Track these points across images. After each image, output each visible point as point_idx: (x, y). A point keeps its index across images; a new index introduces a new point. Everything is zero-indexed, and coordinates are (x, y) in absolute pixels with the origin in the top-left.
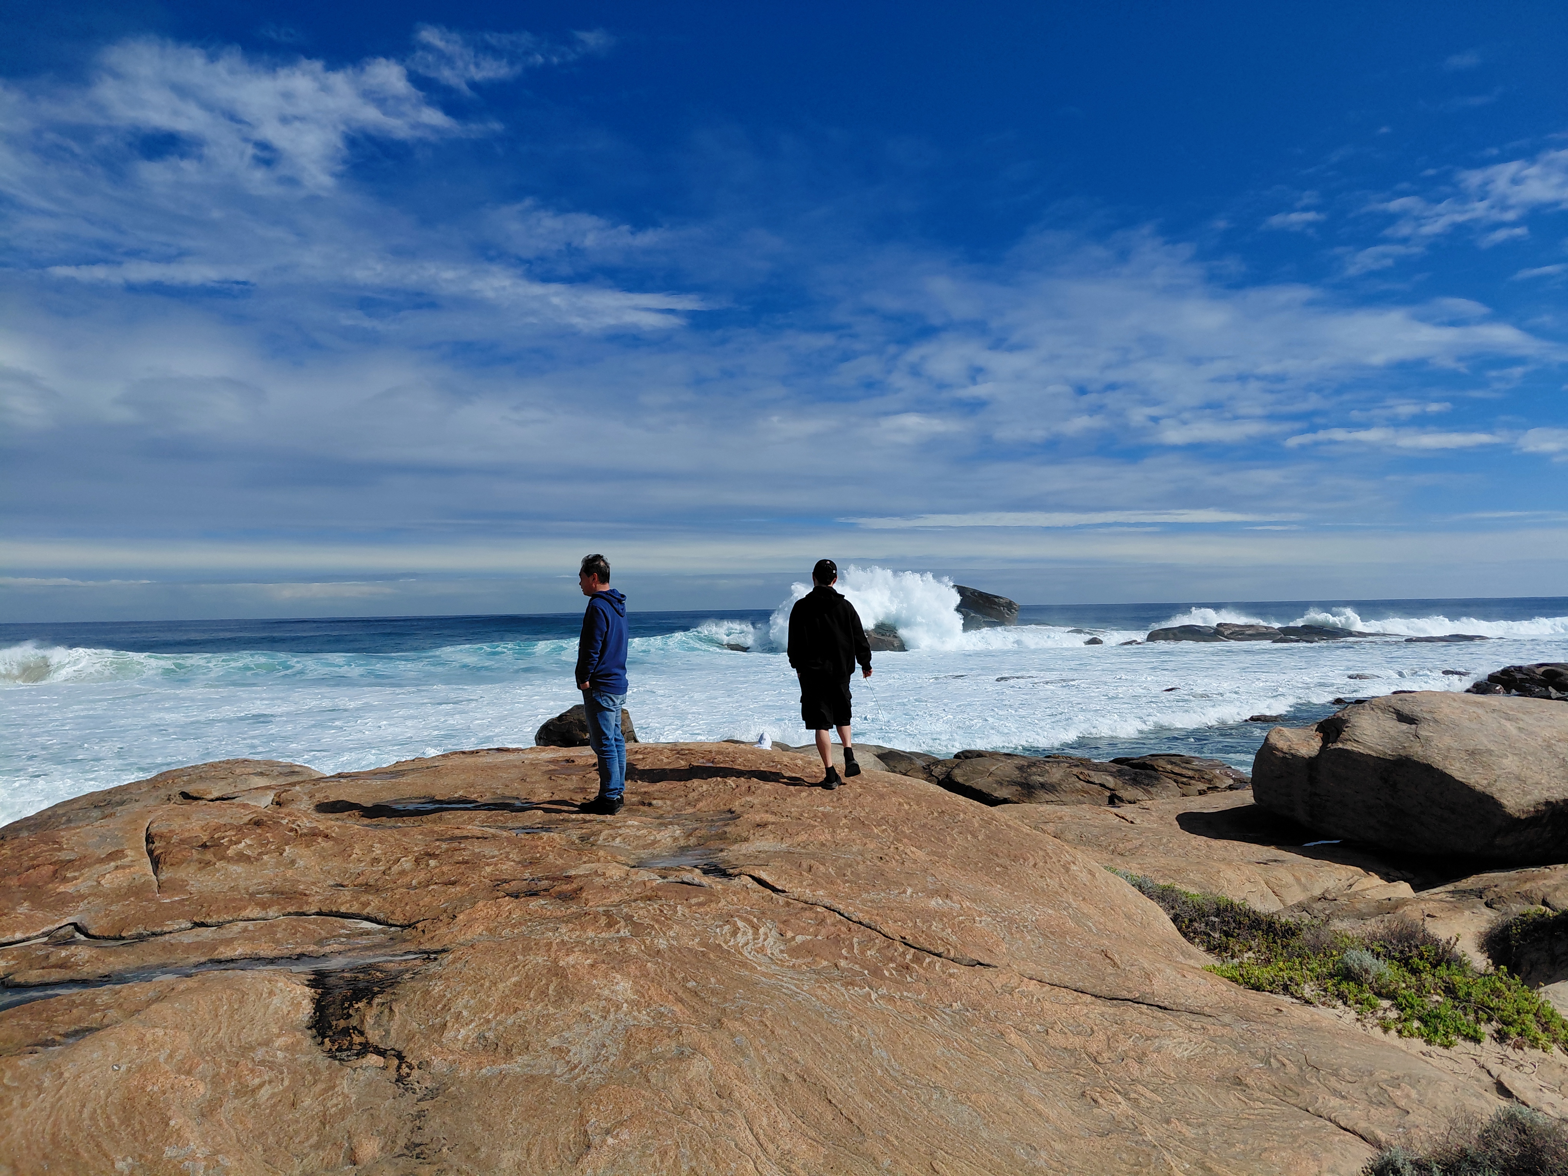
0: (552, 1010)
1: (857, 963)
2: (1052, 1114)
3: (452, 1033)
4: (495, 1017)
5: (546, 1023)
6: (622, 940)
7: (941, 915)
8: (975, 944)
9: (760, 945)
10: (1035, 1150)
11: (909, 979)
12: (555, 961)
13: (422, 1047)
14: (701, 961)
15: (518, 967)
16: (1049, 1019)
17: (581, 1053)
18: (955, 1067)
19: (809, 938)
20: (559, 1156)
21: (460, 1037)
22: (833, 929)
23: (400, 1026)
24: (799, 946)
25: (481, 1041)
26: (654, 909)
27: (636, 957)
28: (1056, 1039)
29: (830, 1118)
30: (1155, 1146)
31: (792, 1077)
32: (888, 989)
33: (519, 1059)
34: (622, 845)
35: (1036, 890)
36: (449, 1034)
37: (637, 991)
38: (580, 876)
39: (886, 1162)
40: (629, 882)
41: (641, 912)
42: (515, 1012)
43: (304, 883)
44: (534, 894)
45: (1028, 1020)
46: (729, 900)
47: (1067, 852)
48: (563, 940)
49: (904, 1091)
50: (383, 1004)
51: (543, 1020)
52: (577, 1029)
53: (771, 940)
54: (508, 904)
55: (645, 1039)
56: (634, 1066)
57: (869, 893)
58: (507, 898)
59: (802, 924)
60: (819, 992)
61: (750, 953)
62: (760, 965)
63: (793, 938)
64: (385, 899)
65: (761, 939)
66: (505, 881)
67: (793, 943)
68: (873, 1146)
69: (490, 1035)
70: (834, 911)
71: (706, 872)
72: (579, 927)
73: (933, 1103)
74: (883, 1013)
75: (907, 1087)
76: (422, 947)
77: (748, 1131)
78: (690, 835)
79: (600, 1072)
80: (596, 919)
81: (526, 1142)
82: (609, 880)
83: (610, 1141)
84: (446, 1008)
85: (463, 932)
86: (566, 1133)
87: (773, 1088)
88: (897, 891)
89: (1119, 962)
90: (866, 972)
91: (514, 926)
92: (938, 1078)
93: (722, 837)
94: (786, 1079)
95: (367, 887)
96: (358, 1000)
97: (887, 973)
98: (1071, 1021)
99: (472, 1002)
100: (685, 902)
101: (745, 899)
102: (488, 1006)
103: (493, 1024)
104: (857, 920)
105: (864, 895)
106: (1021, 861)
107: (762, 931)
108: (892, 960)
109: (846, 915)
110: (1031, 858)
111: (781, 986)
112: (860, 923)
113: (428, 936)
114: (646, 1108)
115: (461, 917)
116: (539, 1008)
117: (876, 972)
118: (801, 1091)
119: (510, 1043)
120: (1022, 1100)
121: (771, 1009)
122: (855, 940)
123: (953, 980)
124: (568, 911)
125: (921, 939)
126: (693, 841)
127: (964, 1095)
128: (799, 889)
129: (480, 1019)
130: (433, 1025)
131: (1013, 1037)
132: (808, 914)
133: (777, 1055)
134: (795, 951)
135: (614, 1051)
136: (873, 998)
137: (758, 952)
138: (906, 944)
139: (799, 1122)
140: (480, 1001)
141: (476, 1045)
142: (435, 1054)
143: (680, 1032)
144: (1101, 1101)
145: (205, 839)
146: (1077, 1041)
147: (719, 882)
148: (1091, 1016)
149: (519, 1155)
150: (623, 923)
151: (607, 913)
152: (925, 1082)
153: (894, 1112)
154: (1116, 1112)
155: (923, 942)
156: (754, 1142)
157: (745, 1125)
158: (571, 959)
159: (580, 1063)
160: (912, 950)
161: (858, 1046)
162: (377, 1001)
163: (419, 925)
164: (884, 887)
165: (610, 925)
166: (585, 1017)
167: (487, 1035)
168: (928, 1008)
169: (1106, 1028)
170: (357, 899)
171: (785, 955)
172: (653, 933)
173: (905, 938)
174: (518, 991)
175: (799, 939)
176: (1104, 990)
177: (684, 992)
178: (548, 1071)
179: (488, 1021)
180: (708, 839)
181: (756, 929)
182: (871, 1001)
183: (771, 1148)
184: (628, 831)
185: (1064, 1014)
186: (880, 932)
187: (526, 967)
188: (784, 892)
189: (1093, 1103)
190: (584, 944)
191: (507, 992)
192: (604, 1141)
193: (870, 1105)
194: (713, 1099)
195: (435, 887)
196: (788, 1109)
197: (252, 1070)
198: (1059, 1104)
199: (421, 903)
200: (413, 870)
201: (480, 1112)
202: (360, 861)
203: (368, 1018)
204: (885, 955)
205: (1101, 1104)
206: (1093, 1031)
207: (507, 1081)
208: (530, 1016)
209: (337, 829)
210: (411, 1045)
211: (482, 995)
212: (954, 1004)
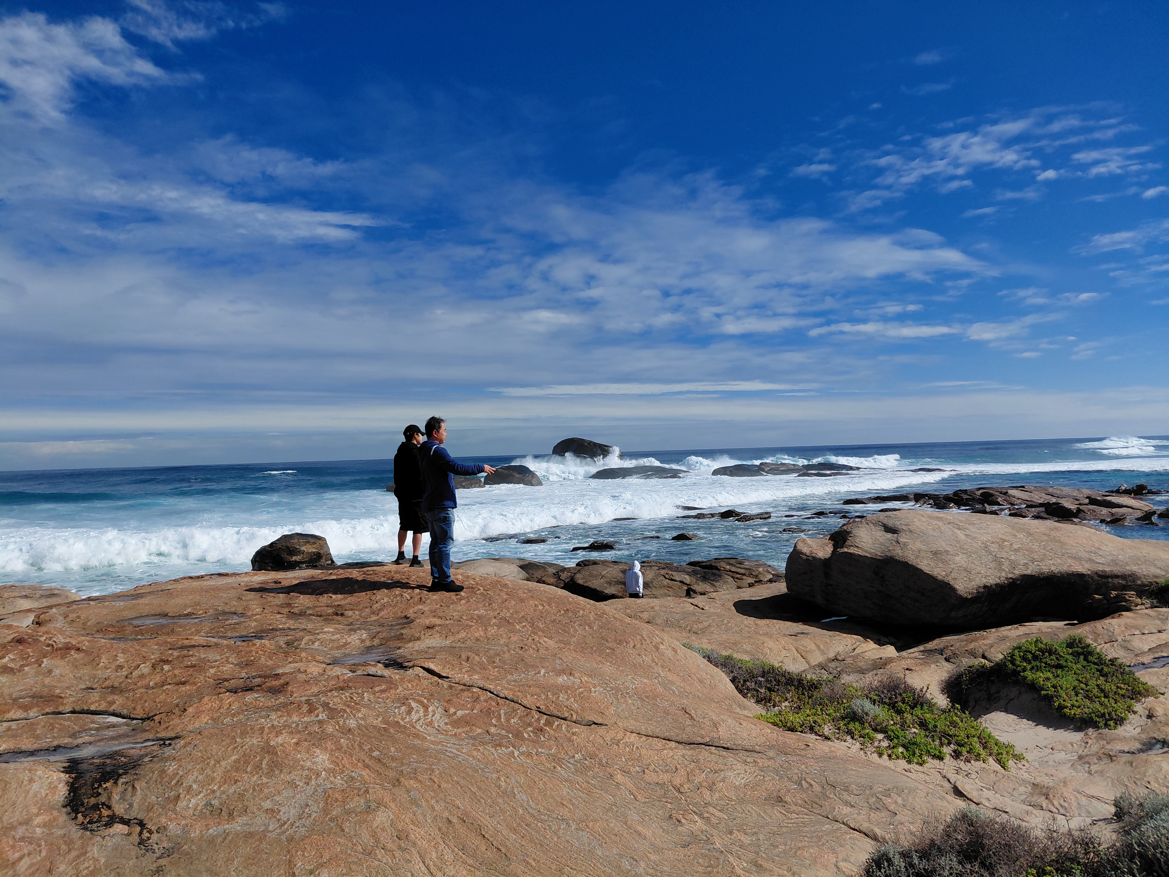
0: (265, 780)
1: (503, 729)
2: (648, 833)
3: (185, 803)
4: (220, 787)
5: (261, 791)
6: (320, 722)
7: (565, 688)
8: (591, 709)
9: (429, 720)
10: (637, 861)
11: (542, 738)
12: (267, 742)
13: (159, 815)
14: (383, 735)
15: (237, 747)
16: (646, 762)
17: (289, 812)
18: (577, 803)
19: (466, 712)
21: (191, 805)
22: (485, 704)
23: (141, 800)
24: (460, 719)
25: (208, 808)
26: (346, 697)
27: (332, 735)
28: (650, 777)
29: (484, 848)
30: (722, 852)
31: (454, 820)
32: (527, 747)
33: (239, 820)
34: (320, 648)
35: (635, 665)
36: (182, 804)
37: (333, 762)
38: (287, 673)
40: (326, 677)
41: (335, 700)
42: (235, 783)
43: (60, 688)
44: (250, 689)
45: (630, 763)
46: (405, 686)
47: (657, 636)
48: (273, 725)
49: (539, 824)
50: (127, 782)
51: (258, 788)
52: (285, 794)
53: (438, 716)
54: (228, 698)
55: (340, 798)
56: (331, 820)
57: (513, 675)
58: (227, 694)
59: (462, 702)
60: (475, 753)
61: (421, 726)
62: (429, 735)
63: (455, 713)
64: (127, 698)
65: (430, 715)
66: (226, 680)
67: (455, 717)
68: (517, 867)
69: (216, 802)
70: (486, 690)
71: (386, 666)
72: (286, 714)
73: (561, 831)
74: (523, 766)
75: (542, 821)
76: (159, 735)
77: (421, 864)
78: (375, 637)
79: (304, 826)
80: (299, 707)
82: (310, 676)
84: (179, 783)
85: (192, 722)
87: (440, 829)
88: (534, 672)
89: (695, 716)
90: (510, 735)
91: (233, 715)
92: (565, 813)
93: (400, 637)
94: (450, 822)
95: (113, 689)
96: (106, 781)
97: (526, 735)
98: (661, 762)
99: (200, 777)
100: (370, 690)
101: (417, 685)
102: (213, 779)
103: (218, 794)
104: (503, 696)
105: (509, 677)
106: (625, 644)
107: (431, 709)
108: (529, 725)
109: (495, 693)
110: (632, 642)
111: (446, 751)
112: (506, 698)
113: (163, 726)
114: (341, 852)
115: (190, 710)
116: (255, 779)
117: (518, 735)
118: (461, 829)
119: (232, 808)
120: (626, 824)
121: (438, 769)
122: (502, 711)
123: (575, 737)
124: (277, 702)
125: (551, 708)
126: (376, 642)
127: (584, 824)
128: (459, 675)
129: (207, 790)
130: (169, 798)
131: (619, 777)
132: (466, 693)
133: (443, 804)
134: (456, 723)
135: (316, 809)
136: (516, 755)
137: (428, 726)
138: (540, 712)
139: (461, 853)
140: (207, 776)
141: (204, 811)
142: (171, 820)
143: (367, 791)
144: (683, 820)
146: (666, 777)
147: (397, 673)
148: (676, 757)
150: (321, 709)
151: (308, 702)
152: (555, 816)
153: (532, 841)
154: (694, 828)
155: (553, 710)
156: (425, 871)
157: (419, 859)
158: (280, 740)
159: (288, 820)
160: (545, 717)
161: (505, 793)
162: (121, 780)
163: (156, 718)
164: (524, 670)
165: (310, 711)
166: (292, 784)
167: (213, 802)
168: (557, 760)
169: (686, 766)
170: (105, 699)
171: (449, 726)
172: (345, 715)
173: (539, 708)
174: (237, 767)
175: (460, 713)
176: (684, 738)
177: (370, 760)
178: (263, 828)
179: (213, 792)
180: (388, 640)
181: (426, 708)
182: (514, 757)
183: (439, 875)
184: (325, 636)
185: (656, 758)
186: (520, 704)
187: (244, 748)
188: (448, 678)
189: (677, 823)
190: (290, 727)
191: (229, 768)
193: (514, 837)
194: (394, 841)
195: (169, 687)
196: (451, 844)
197: (13, 847)
198: (653, 825)
199: (157, 700)
200: (149, 674)
201: (208, 864)
202: (106, 668)
203: (114, 795)
204: (525, 722)
205: (684, 824)
206: (677, 769)
207: (230, 838)
208: (247, 786)
209: (87, 644)
210: (151, 814)
211: (208, 771)
212: (576, 755)
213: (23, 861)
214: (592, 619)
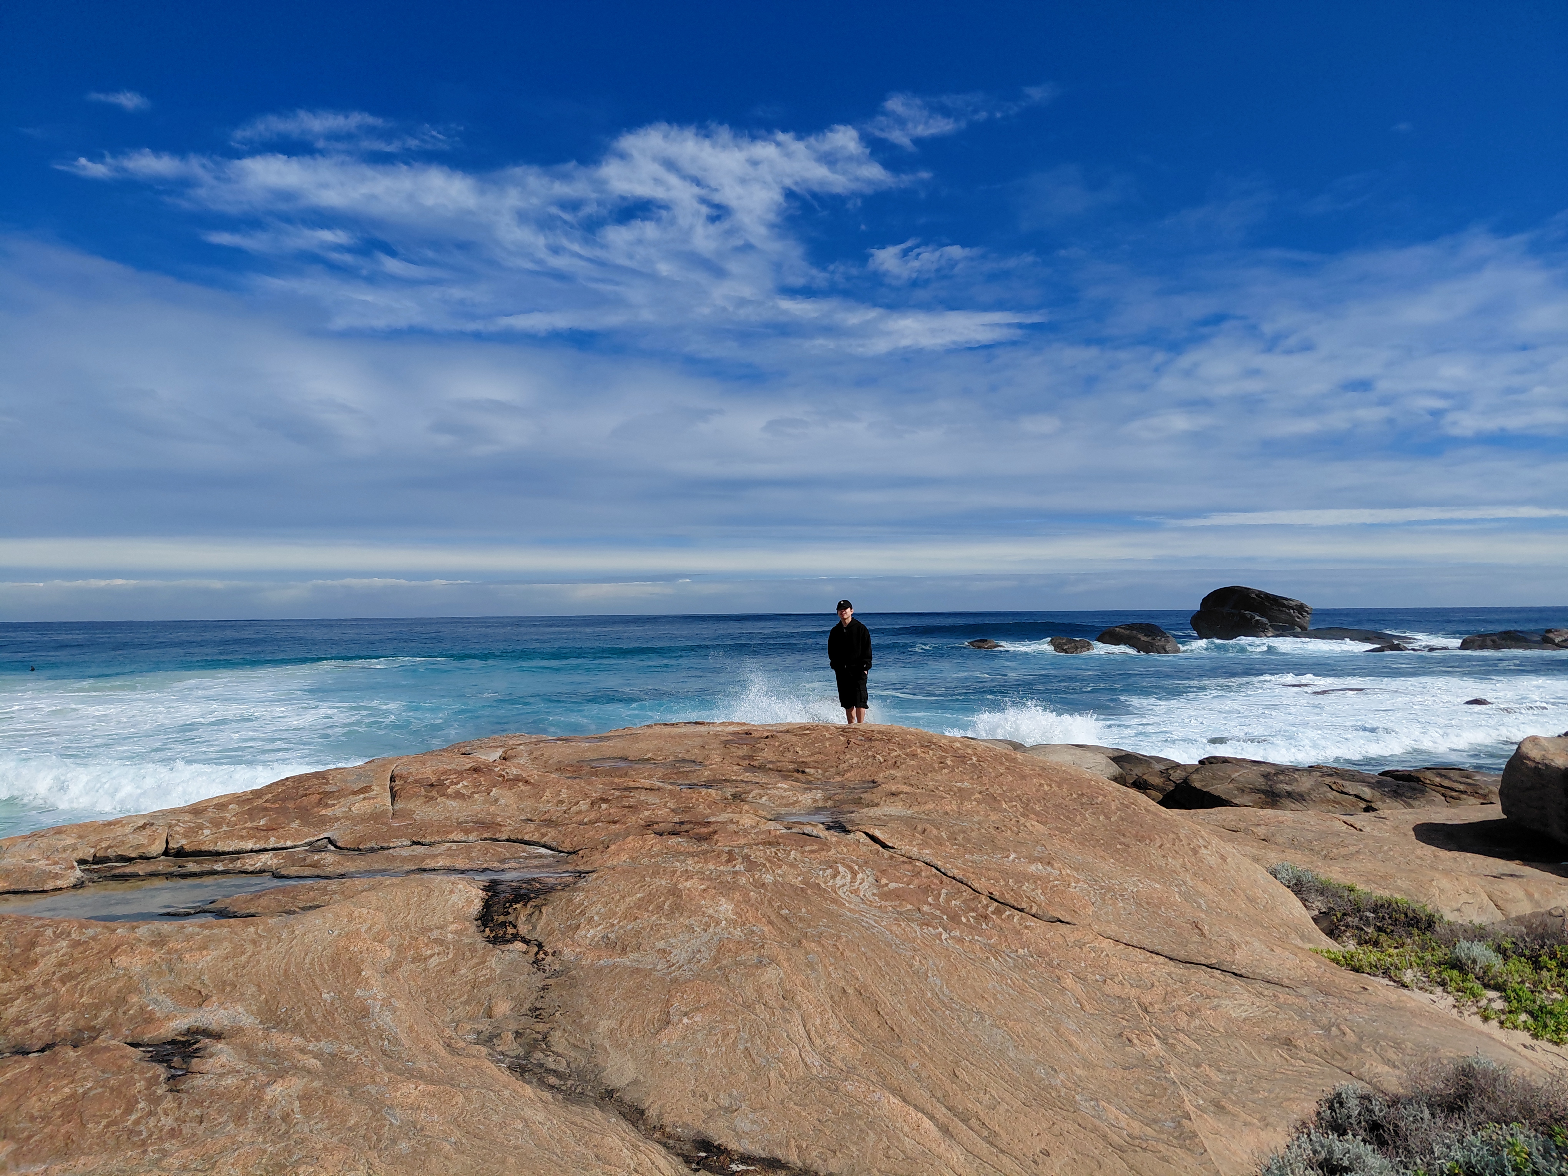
0: (664, 921)
1: (939, 909)
2: (1082, 1046)
3: (584, 932)
4: (619, 923)
5: (658, 931)
6: (735, 873)
7: (1036, 879)
8: (1063, 905)
9: (855, 887)
10: (1056, 1071)
11: (984, 926)
12: (676, 885)
13: (559, 939)
14: (798, 895)
15: (644, 886)
16: (1111, 972)
17: (679, 955)
18: (1001, 999)
19: (902, 885)
20: (644, 1028)
21: (588, 936)
22: (925, 880)
23: (544, 924)
24: (891, 892)
25: (605, 940)
27: (743, 887)
28: (1113, 988)
29: (876, 1026)
30: (1174, 1082)
31: (850, 991)
32: (961, 933)
33: (631, 955)
35: (1152, 867)
36: (581, 933)
37: (737, 913)
38: (719, 822)
39: (915, 1064)
41: (759, 853)
42: (635, 920)
43: (502, 816)
44: (676, 834)
45: (1090, 970)
47: (1202, 837)
48: (687, 870)
49: (947, 1012)
50: (536, 906)
51: (656, 928)
52: (681, 937)
53: (866, 885)
54: (652, 840)
55: (733, 949)
56: (719, 968)
57: (973, 855)
58: (653, 835)
59: (898, 874)
60: (894, 928)
61: (844, 893)
62: (849, 902)
63: (887, 885)
64: (560, 831)
65: (858, 883)
66: (657, 823)
67: (885, 888)
68: (908, 1051)
69: (612, 936)
70: (932, 866)
71: (829, 828)
72: (703, 861)
73: (972, 1024)
74: (947, 950)
75: (952, 1010)
76: (578, 868)
77: (801, 1027)
79: (691, 970)
80: (719, 856)
81: (620, 1015)
82: (741, 827)
83: (685, 1020)
84: (583, 913)
85: (611, 859)
86: (653, 1013)
87: (832, 997)
88: (1001, 856)
89: (1207, 933)
90: (945, 917)
91: (652, 856)
92: (983, 1006)
93: (857, 802)
94: (844, 991)
95: (550, 823)
96: (517, 902)
97: (964, 920)
98: (1134, 976)
99: (603, 910)
100: (800, 849)
101: (854, 850)
102: (615, 914)
103: (617, 928)
104: (952, 875)
105: (968, 857)
106: (1147, 841)
107: (860, 876)
108: (973, 910)
109: (943, 870)
110: (1158, 839)
111: (863, 920)
112: (955, 879)
113: (585, 860)
114: (720, 1000)
115: (613, 847)
116: (654, 918)
117: (954, 918)
118: (856, 1002)
119: (627, 943)
120: (1057, 1032)
121: (846, 937)
122: (944, 891)
123: (1026, 931)
124: (699, 849)
125: (1007, 896)
127: (1003, 1021)
128: (908, 847)
129: (607, 924)
130: (570, 925)
131: (1069, 982)
132: (907, 866)
133: (841, 972)
134: (885, 895)
135: (707, 956)
136: (943, 937)
137: (851, 893)
138: (991, 898)
139: (848, 1025)
140: (610, 910)
141: (600, 942)
142: (567, 946)
143: (763, 947)
144: (1135, 1041)
145: (434, 780)
146: (1134, 992)
147: (836, 836)
148: (1157, 973)
149: (613, 1024)
150: (740, 861)
151: (730, 852)
152: (969, 1007)
153: (933, 1027)
154: (1148, 1052)
155: (1009, 898)
156: (805, 1035)
157: (800, 1021)
158: (688, 884)
159: (678, 962)
160: (996, 904)
161: (916, 972)
162: (530, 904)
163: (580, 852)
164: (990, 852)
165: (729, 861)
166: (691, 929)
167: (609, 935)
168: (996, 952)
169: (1168, 985)
170: (539, 831)
171: (876, 897)
172: (764, 870)
173: (992, 894)
174: (640, 904)
175: (892, 885)
176: (1182, 955)
177: (776, 917)
178: (651, 966)
179: (613, 925)
180: (844, 802)
181: (855, 874)
182: (941, 940)
183: (818, 1042)
184: (776, 792)
185: (1129, 969)
186: (970, 887)
187: (652, 887)
188: (893, 848)
189: (1127, 1042)
190: (703, 873)
191: (632, 905)
192: (681, 1020)
193: (914, 1019)
194: (778, 1000)
195: (600, 824)
196: (841, 1015)
197: (427, 945)
198: (1094, 1039)
199: (586, 836)
200: (587, 811)
201: (590, 990)
202: (548, 802)
203: (522, 916)
204: (968, 906)
205: (1136, 1045)
206: (1153, 985)
207: (617, 970)
208: (646, 924)
209: (536, 777)
210: (550, 938)
211: (612, 906)
212: (1020, 950)
213: (433, 958)
214: (1114, 808)
